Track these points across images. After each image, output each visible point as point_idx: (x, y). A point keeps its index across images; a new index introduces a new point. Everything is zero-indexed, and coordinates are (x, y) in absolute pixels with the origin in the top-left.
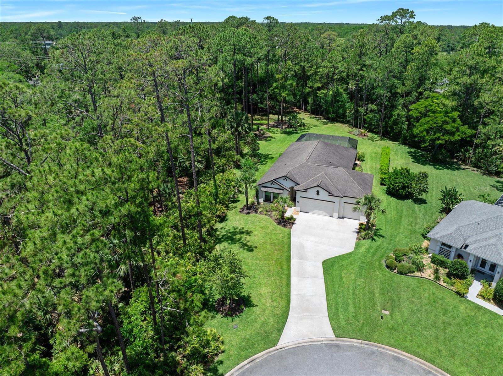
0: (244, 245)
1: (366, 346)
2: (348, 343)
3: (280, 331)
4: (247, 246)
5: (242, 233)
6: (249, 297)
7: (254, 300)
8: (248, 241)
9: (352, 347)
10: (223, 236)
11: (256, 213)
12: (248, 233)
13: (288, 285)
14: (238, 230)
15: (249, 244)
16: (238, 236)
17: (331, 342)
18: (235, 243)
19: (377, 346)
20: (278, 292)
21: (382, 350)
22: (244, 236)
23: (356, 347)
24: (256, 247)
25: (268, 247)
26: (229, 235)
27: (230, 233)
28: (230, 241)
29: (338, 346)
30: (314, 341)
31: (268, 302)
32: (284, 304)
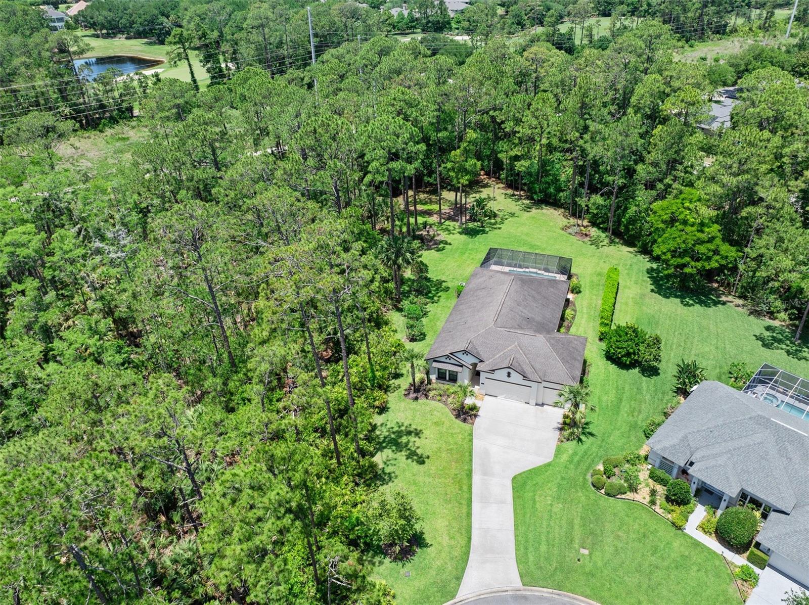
0: (412, 455)
1: (556, 597)
2: (537, 594)
3: (459, 579)
4: (417, 455)
5: (409, 433)
6: (422, 533)
7: (428, 538)
8: (418, 448)
9: (541, 598)
10: (385, 438)
11: (427, 398)
12: (418, 433)
13: (469, 515)
14: (403, 428)
15: (419, 451)
16: (404, 439)
17: (518, 593)
18: (401, 451)
19: (569, 597)
20: (455, 525)
21: (575, 601)
22: (412, 438)
23: (546, 598)
24: (428, 457)
25: (443, 455)
26: (393, 436)
27: (394, 433)
28: (394, 448)
29: (525, 598)
30: (498, 592)
31: (445, 540)
32: (463, 542)
